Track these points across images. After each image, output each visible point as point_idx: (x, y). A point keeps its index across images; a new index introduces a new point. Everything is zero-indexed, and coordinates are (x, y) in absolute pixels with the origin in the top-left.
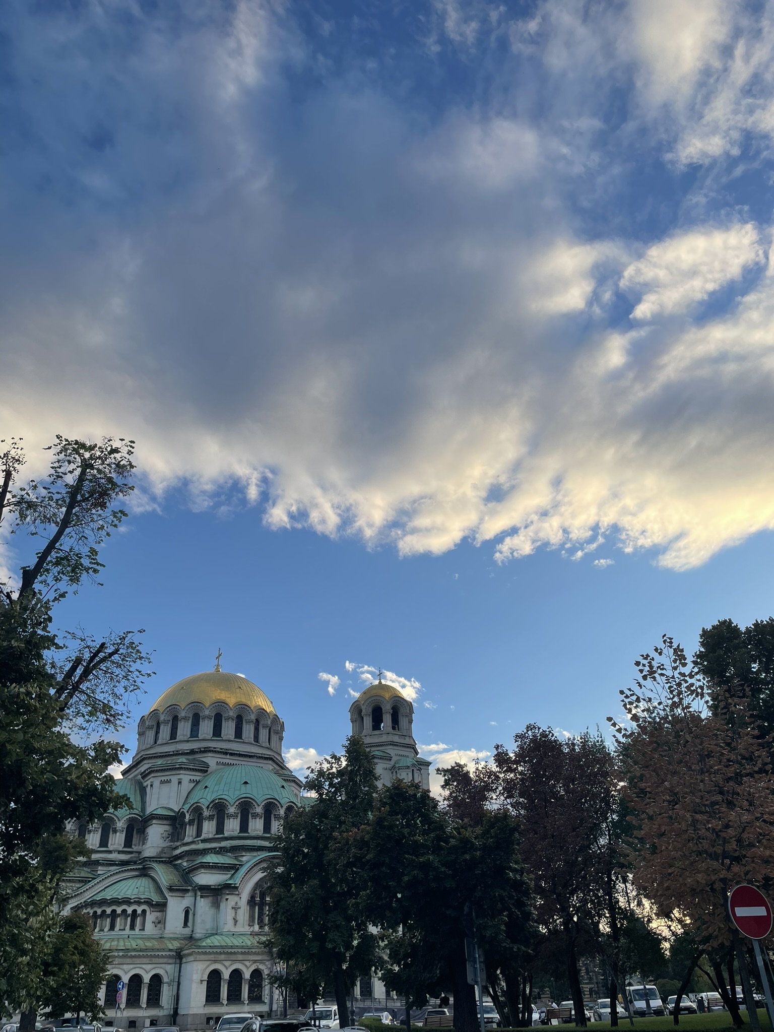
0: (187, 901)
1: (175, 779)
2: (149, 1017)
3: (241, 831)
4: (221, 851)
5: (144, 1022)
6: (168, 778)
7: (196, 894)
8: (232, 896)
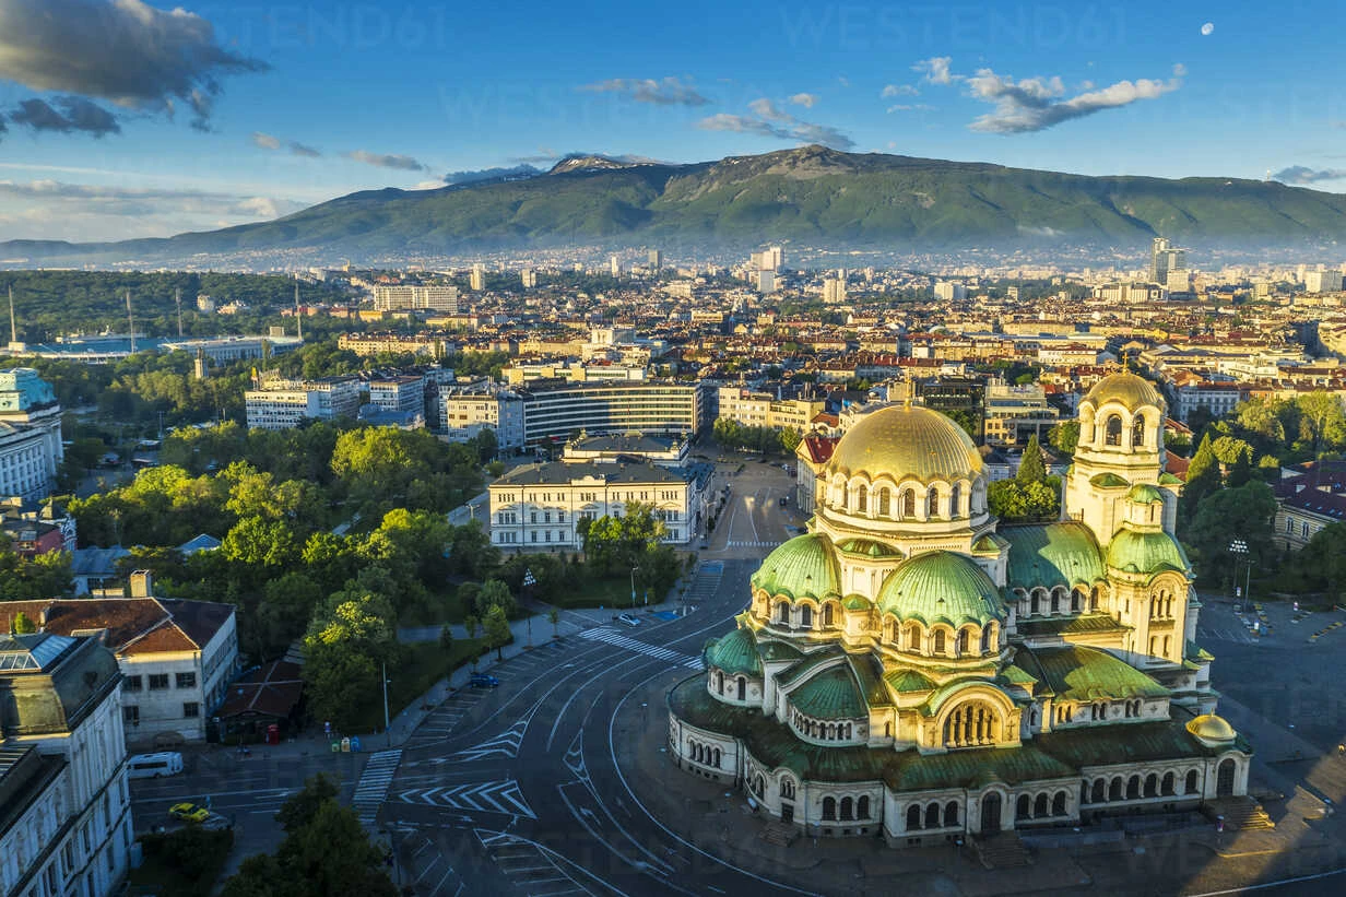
2: (860, 826)
4: (918, 669)
5: (856, 829)
7: (895, 712)
8: (929, 723)
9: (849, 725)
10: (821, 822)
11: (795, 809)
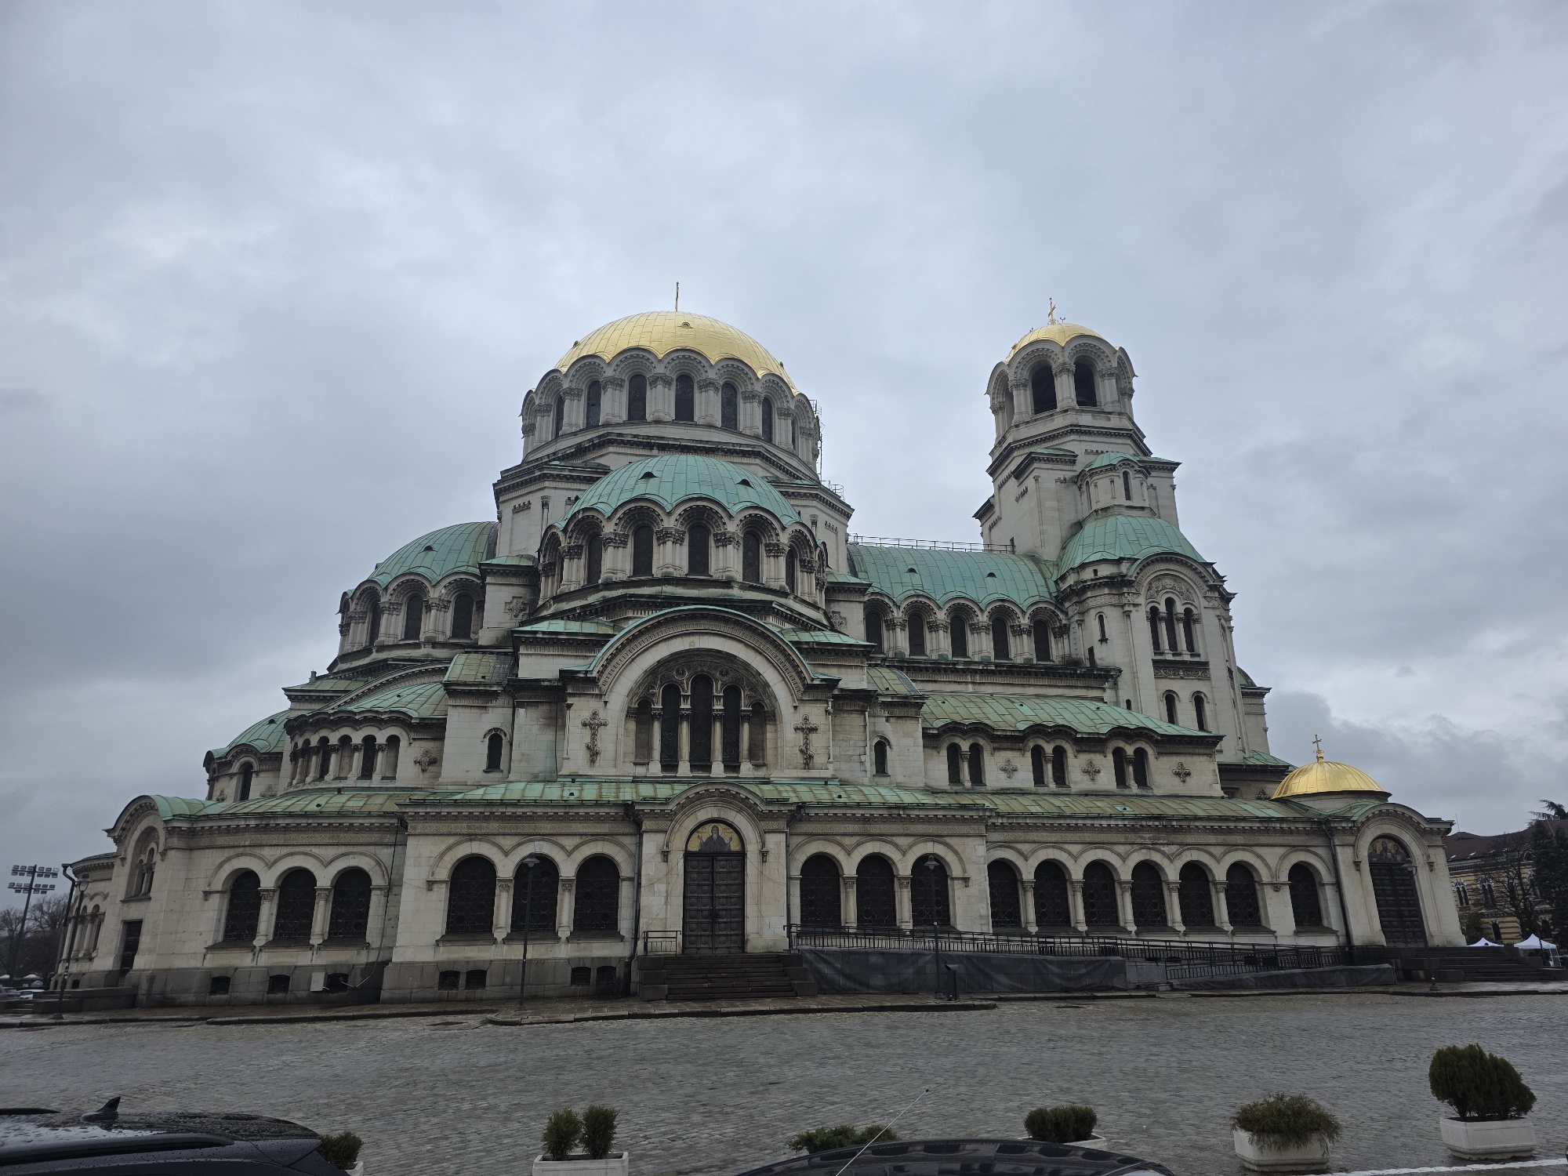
0: (495, 716)
1: (535, 500)
2: (324, 967)
3: (636, 572)
4: (585, 612)
5: (311, 977)
6: (525, 500)
7: (513, 702)
8: (583, 699)
9: (393, 741)
10: (208, 956)
11: (145, 929)
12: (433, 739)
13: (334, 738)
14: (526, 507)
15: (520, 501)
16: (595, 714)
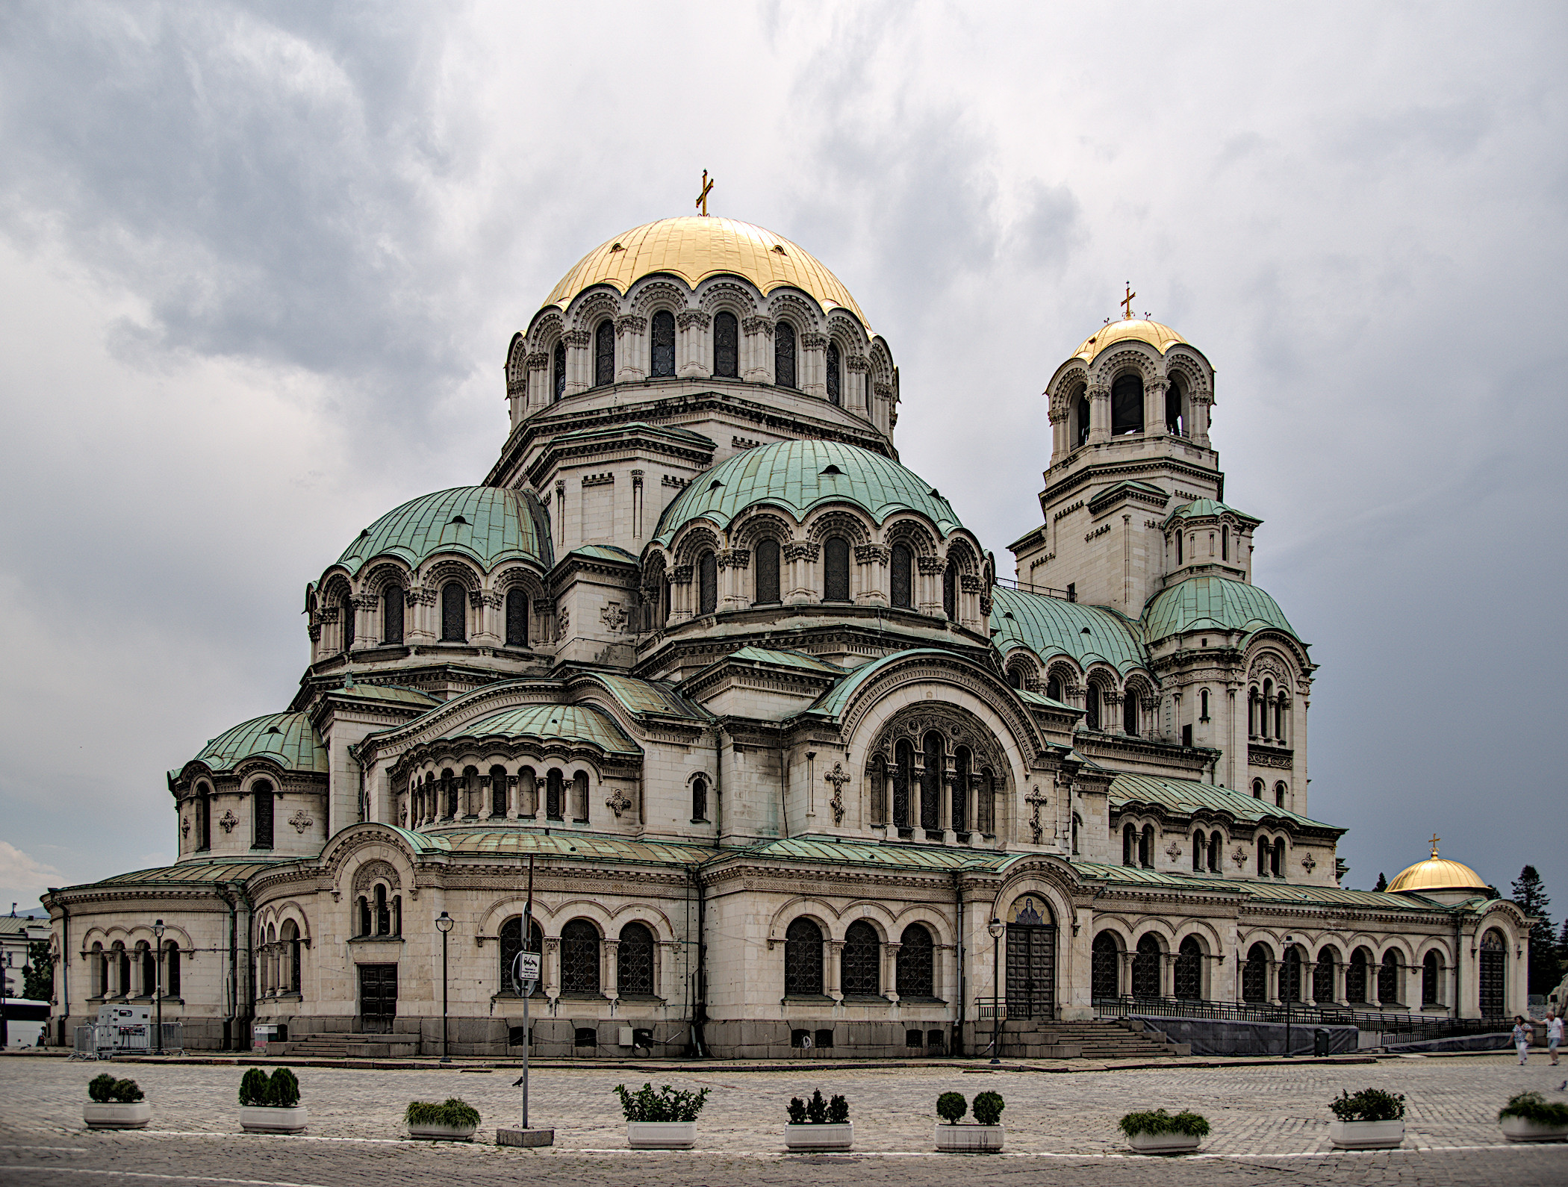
0: (698, 758)
1: (622, 473)
2: (628, 1022)
3: (828, 596)
5: (617, 1030)
6: (604, 470)
7: (719, 743)
8: (825, 749)
9: (581, 776)
10: (496, 1006)
11: (401, 973)
12: (624, 779)
13: (512, 768)
14: (609, 480)
15: (596, 471)
16: (838, 766)
